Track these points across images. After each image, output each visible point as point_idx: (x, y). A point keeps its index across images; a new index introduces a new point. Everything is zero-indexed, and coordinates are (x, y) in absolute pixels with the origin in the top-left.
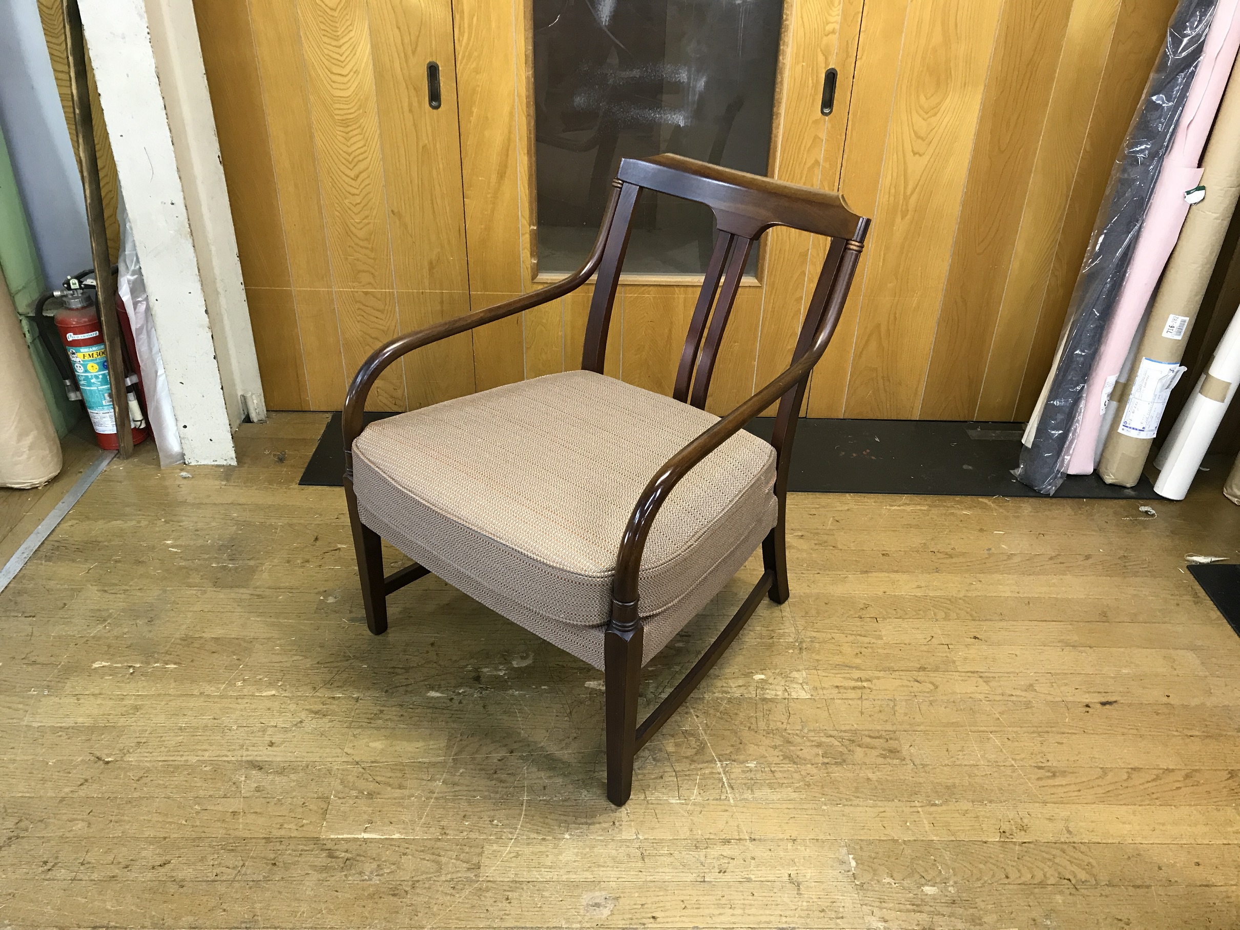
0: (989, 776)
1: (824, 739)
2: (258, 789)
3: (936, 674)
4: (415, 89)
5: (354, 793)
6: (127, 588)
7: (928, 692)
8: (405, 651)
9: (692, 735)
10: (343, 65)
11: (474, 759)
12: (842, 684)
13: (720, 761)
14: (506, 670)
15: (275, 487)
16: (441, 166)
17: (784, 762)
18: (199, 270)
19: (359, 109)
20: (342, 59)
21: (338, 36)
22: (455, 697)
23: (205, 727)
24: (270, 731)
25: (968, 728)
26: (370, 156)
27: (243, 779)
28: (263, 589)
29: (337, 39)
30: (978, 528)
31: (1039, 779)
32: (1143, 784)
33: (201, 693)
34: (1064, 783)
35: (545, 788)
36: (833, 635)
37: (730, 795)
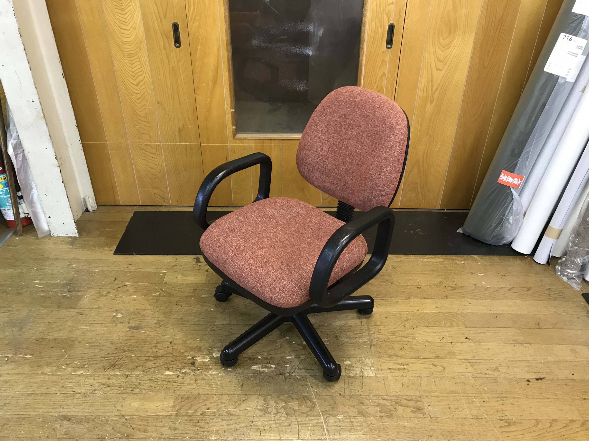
0: (472, 425)
1: (381, 401)
2: (66, 433)
3: (445, 360)
4: (166, 37)
5: (119, 435)
6: (11, 309)
7: (440, 372)
8: (156, 347)
9: (309, 399)
10: (127, 24)
11: (188, 413)
12: (393, 367)
13: (323, 415)
14: (209, 359)
15: (97, 249)
16: (182, 78)
17: (358, 415)
18: (50, 136)
19: (137, 48)
20: (126, 21)
21: (123, 9)
22: (180, 375)
23: (42, 394)
24: (78, 395)
25: (461, 394)
26: (144, 74)
27: (58, 426)
28: (83, 309)
29: (123, 10)
30: (470, 272)
31: (501, 427)
32: (558, 429)
33: (42, 373)
34: (514, 429)
35: (225, 432)
36: (389, 337)
37: (327, 437)
